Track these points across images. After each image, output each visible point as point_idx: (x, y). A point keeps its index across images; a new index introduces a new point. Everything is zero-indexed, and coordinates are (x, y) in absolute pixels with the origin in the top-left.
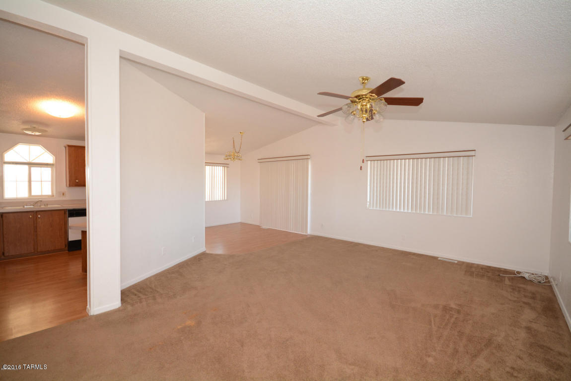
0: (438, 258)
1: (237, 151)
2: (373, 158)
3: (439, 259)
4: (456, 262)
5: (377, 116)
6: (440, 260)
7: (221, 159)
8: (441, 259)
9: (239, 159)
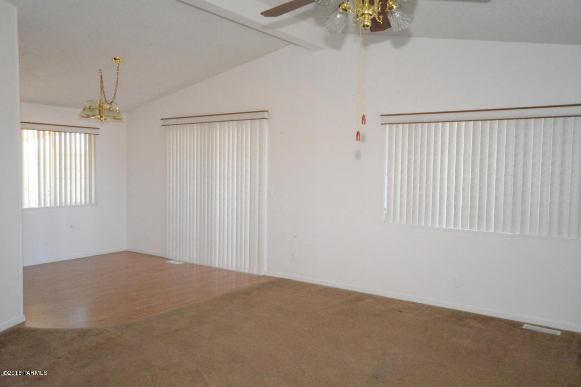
0: (522, 324)
1: (109, 99)
2: (391, 119)
3: (524, 327)
4: (559, 333)
5: (397, 15)
6: (526, 330)
7: (73, 116)
8: (529, 327)
9: (114, 118)
